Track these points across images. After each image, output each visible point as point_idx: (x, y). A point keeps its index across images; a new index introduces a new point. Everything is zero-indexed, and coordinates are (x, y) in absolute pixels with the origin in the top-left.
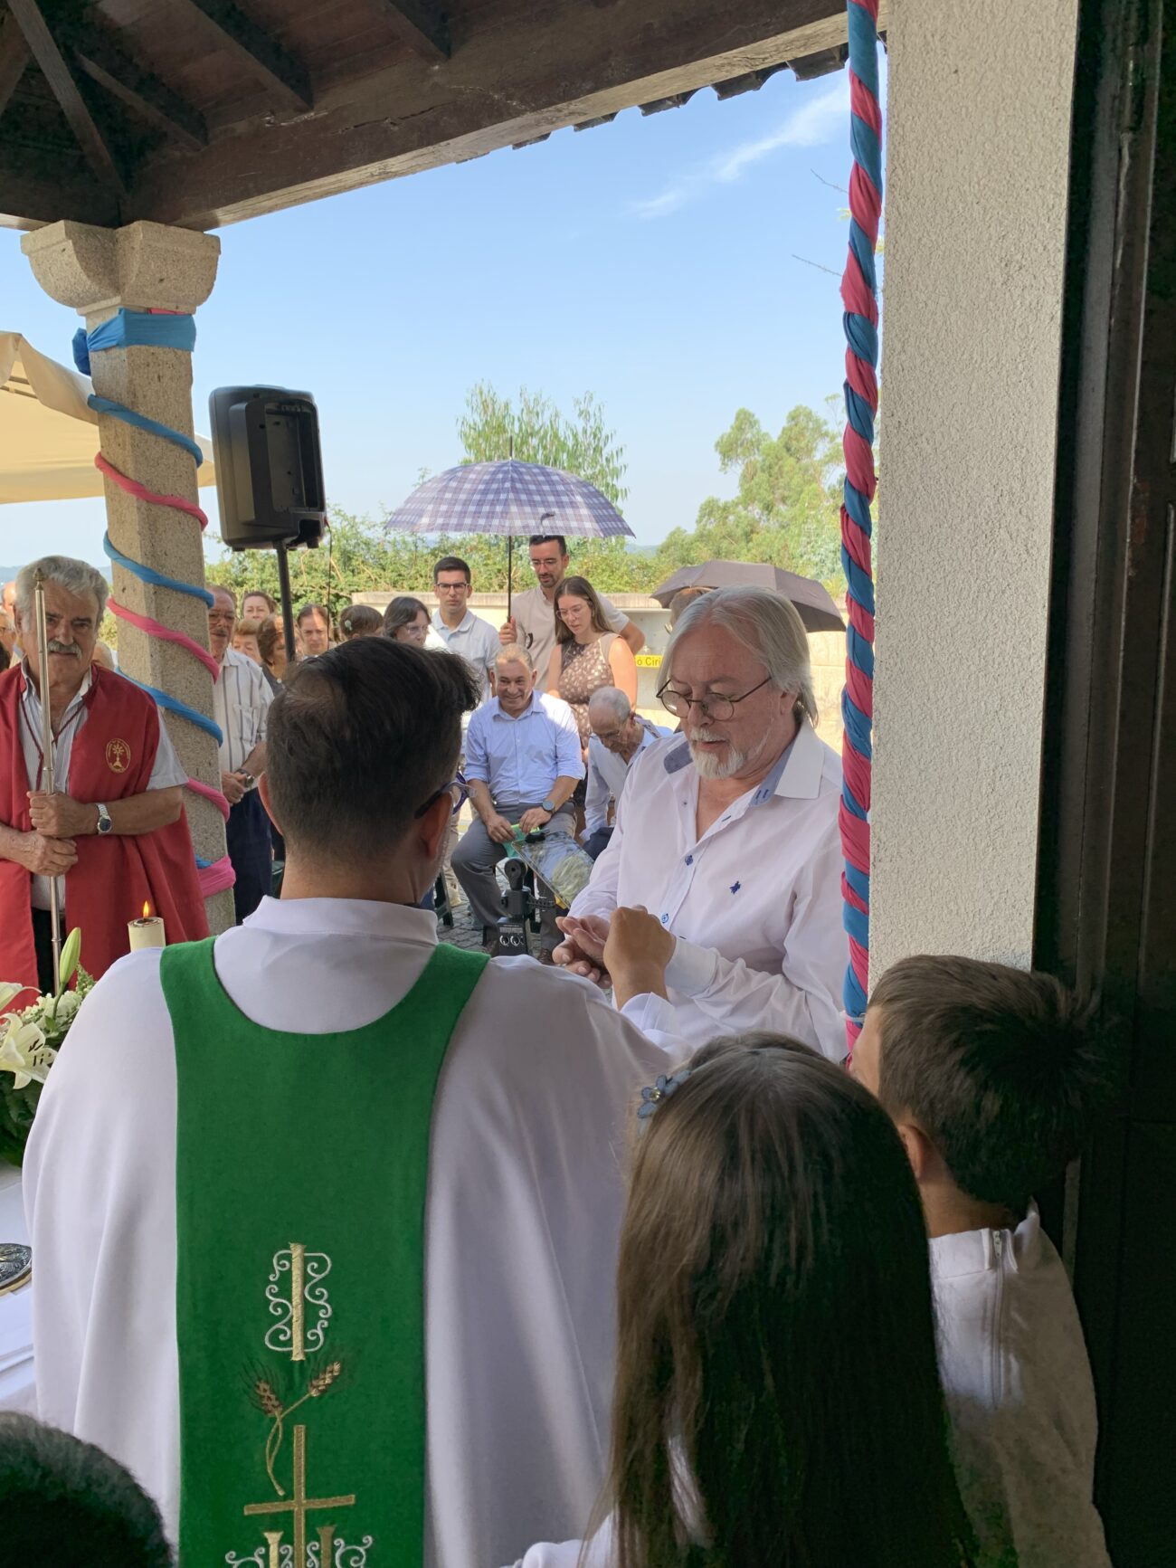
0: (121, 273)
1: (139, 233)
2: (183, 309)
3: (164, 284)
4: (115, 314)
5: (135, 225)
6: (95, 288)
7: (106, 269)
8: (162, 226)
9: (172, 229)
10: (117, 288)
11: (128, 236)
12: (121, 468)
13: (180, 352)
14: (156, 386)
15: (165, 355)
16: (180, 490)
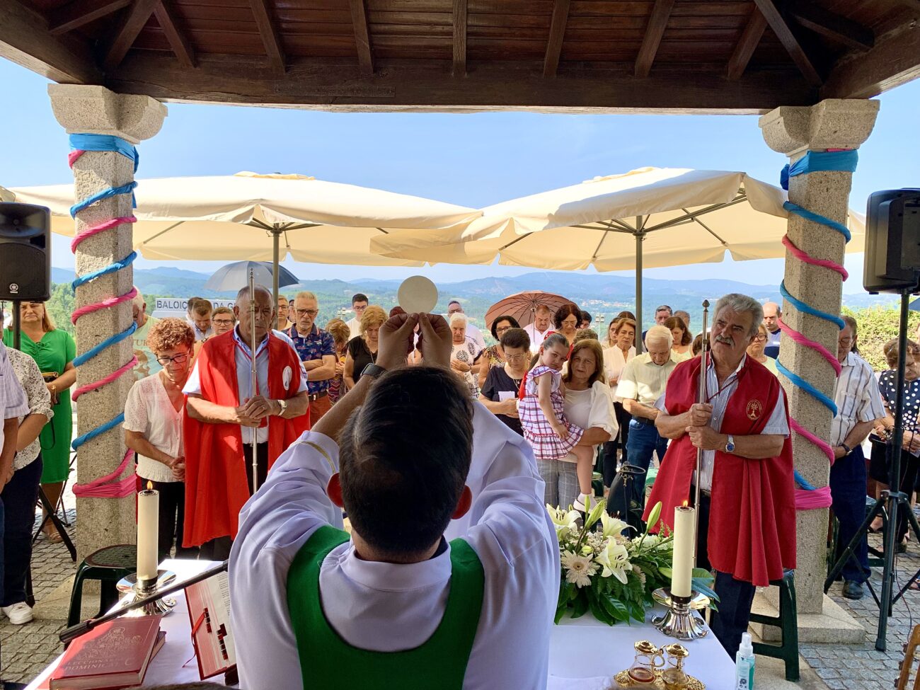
0: (811, 131)
1: (824, 106)
2: (851, 147)
3: (837, 134)
4: (805, 154)
5: (823, 102)
6: (794, 141)
7: (801, 130)
8: (840, 100)
9: (846, 100)
10: (807, 140)
11: (817, 110)
12: (796, 243)
13: (844, 173)
14: (824, 194)
15: (834, 175)
16: (832, 256)
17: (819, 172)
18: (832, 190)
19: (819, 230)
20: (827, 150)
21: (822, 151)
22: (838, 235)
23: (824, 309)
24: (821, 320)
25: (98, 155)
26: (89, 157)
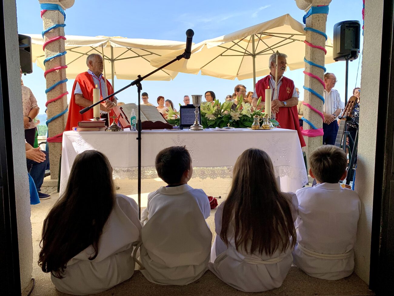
2: (326, 4)
4: (311, 8)
6: (307, 4)
10: (311, 2)
12: (308, 42)
13: (324, 14)
14: (317, 22)
15: (321, 15)
16: (321, 45)
17: (316, 14)
18: (320, 21)
19: (316, 35)
20: (318, 6)
21: (316, 6)
22: (323, 37)
23: (319, 64)
24: (318, 68)
25: (52, 12)
26: (48, 12)
